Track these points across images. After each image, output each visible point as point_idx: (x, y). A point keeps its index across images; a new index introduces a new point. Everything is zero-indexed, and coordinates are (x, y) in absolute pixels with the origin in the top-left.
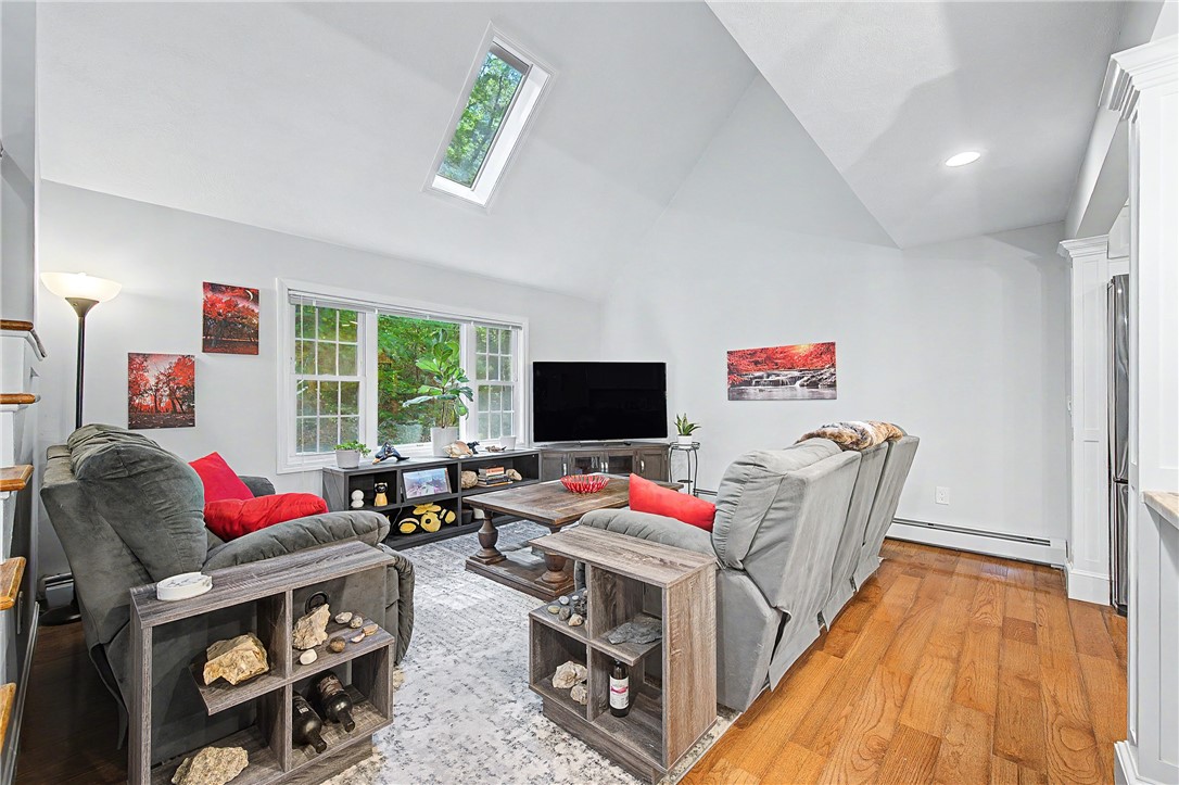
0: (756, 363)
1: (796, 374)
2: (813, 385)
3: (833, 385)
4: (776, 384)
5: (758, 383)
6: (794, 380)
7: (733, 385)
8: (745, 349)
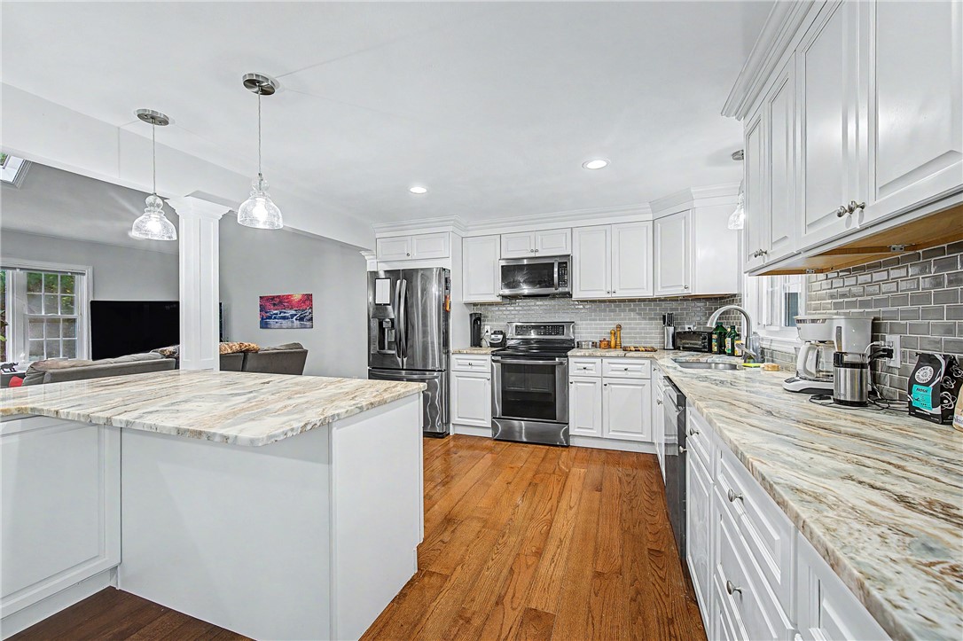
0: (274, 305)
1: (294, 312)
2: (301, 319)
3: (311, 319)
4: (284, 318)
5: (275, 318)
6: (292, 316)
7: (262, 319)
8: (268, 295)
